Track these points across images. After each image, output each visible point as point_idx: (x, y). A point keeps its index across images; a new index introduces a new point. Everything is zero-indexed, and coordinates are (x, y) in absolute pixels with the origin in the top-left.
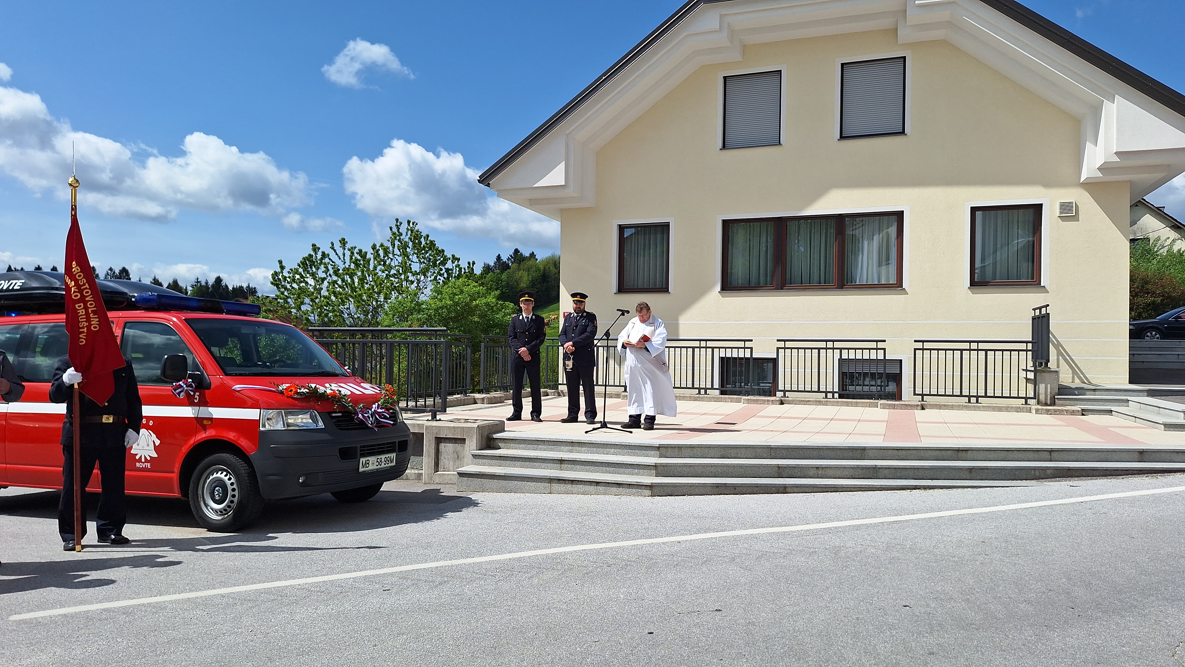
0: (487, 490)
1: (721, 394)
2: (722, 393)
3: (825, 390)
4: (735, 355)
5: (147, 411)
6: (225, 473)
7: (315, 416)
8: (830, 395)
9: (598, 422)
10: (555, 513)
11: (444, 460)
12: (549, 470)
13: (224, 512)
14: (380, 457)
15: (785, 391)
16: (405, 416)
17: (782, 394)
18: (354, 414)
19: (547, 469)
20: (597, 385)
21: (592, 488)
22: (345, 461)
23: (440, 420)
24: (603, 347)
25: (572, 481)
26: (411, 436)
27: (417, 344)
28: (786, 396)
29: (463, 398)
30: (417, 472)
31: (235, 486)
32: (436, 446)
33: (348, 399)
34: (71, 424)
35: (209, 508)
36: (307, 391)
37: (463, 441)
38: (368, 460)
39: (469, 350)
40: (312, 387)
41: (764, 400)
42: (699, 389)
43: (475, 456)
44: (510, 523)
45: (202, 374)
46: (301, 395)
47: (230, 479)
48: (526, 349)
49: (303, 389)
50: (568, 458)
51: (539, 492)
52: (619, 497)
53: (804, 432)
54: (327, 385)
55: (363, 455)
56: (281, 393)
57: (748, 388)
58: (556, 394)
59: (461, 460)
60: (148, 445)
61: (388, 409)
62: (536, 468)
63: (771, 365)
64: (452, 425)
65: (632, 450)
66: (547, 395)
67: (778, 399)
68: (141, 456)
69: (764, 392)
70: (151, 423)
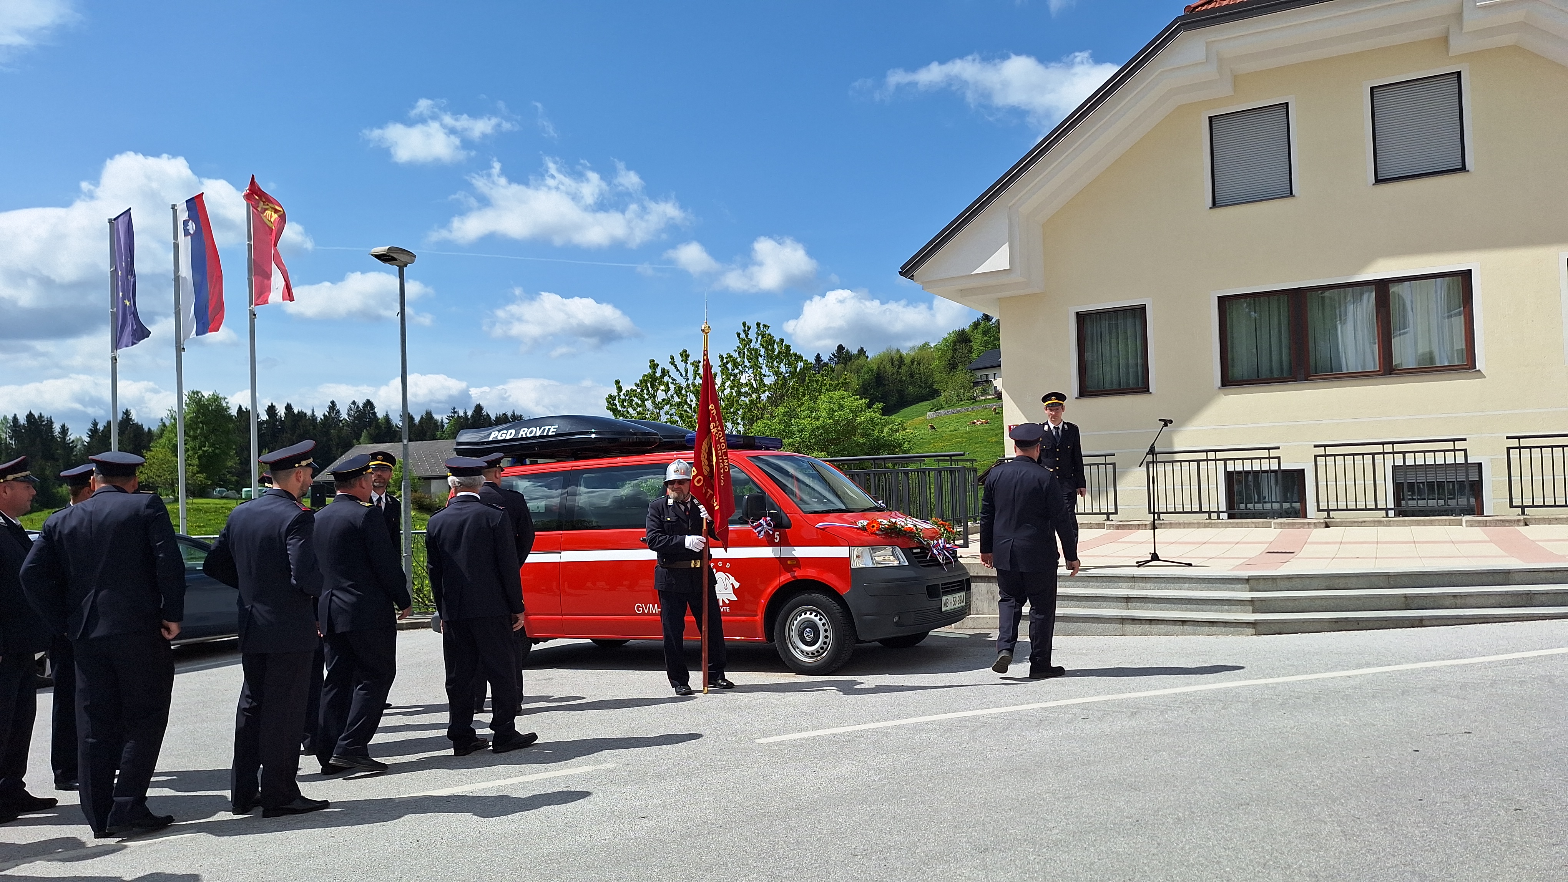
6: (814, 614)
8: (1384, 513)
13: (816, 654)
14: (955, 597)
15: (1328, 511)
28: (1331, 517)
31: (826, 627)
35: (797, 650)
41: (1303, 523)
46: (882, 531)
47: (820, 619)
56: (863, 529)
67: (1321, 521)
70: (728, 565)
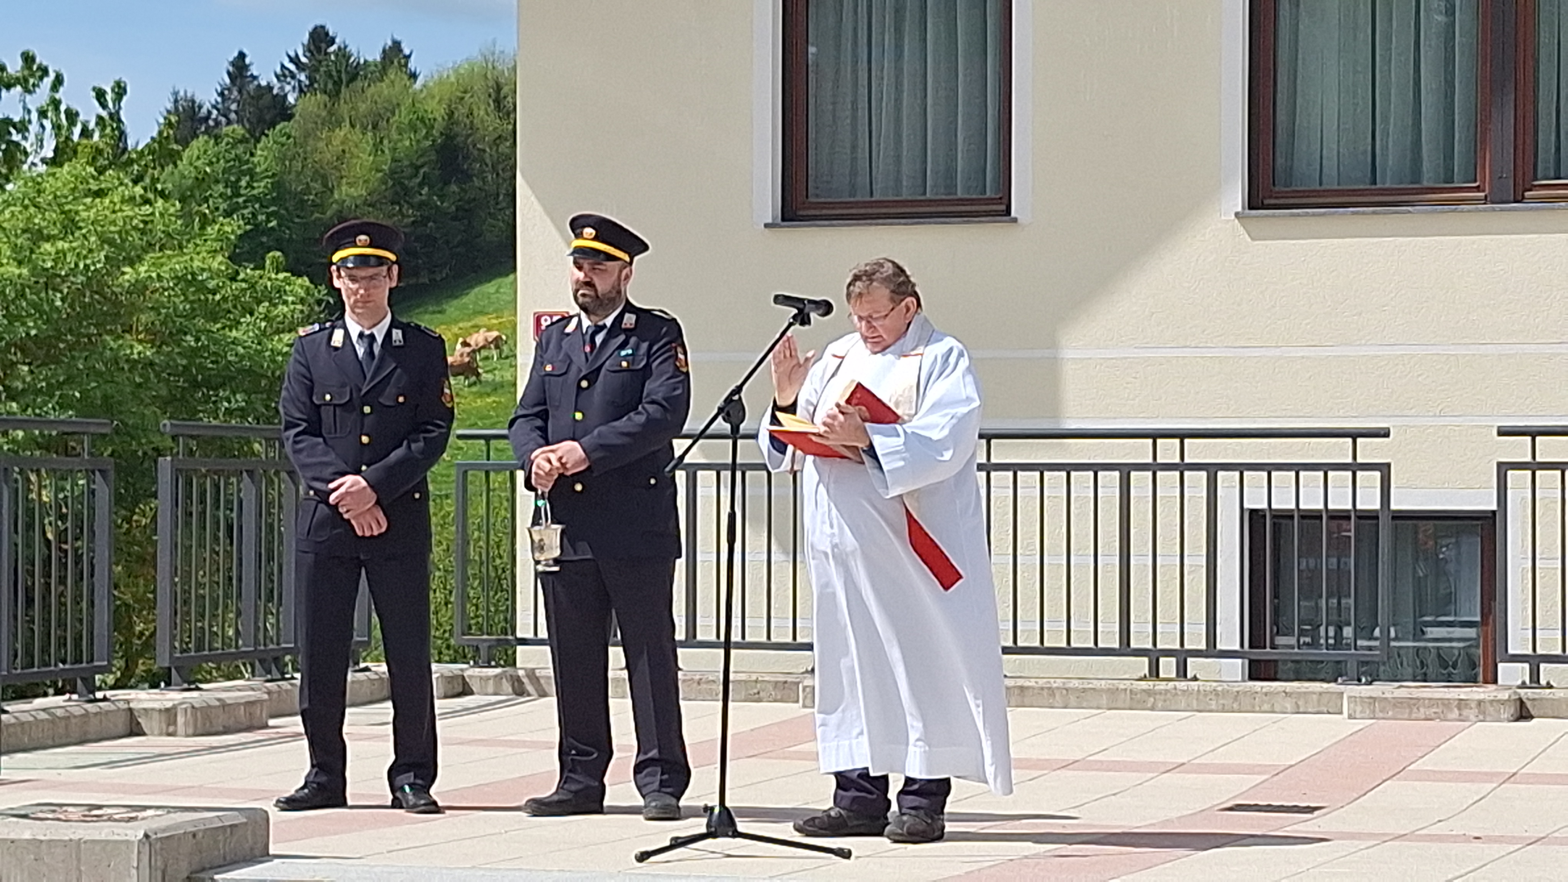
1: (1252, 678)
2: (1257, 671)
4: (1312, 502)
9: (693, 813)
15: (1533, 662)
17: (1521, 671)
20: (691, 641)
24: (718, 468)
28: (1543, 682)
39: (104, 492)
41: (1444, 702)
42: (1154, 655)
48: (364, 483)
57: (1370, 648)
58: (507, 686)
63: (1472, 547)
66: (466, 692)
67: (1505, 696)
69: (1444, 664)
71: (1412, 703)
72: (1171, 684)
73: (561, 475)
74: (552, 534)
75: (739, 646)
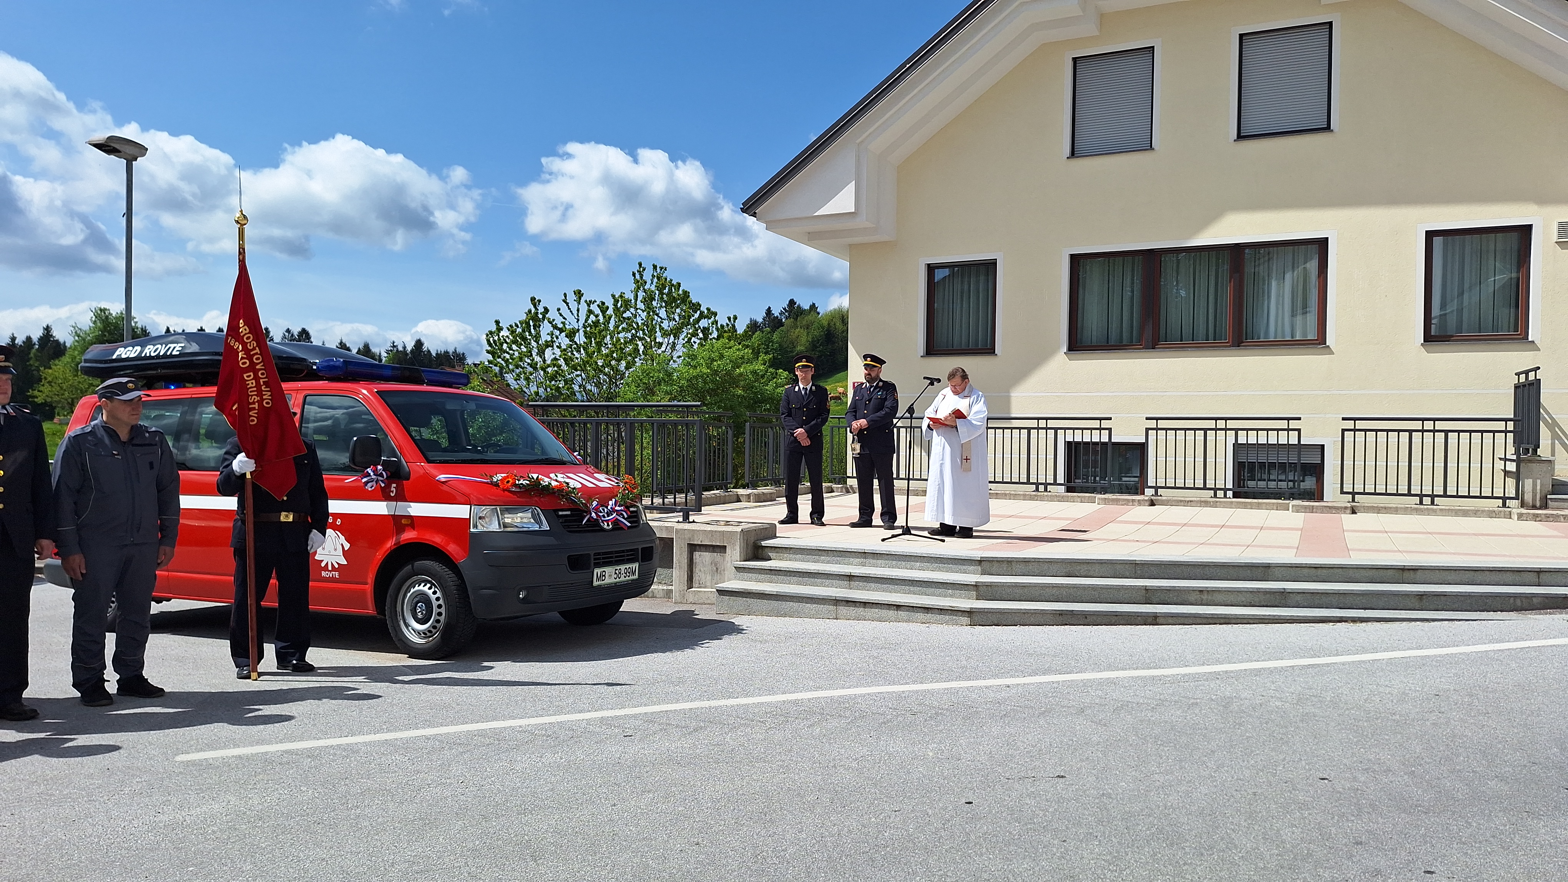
0: (754, 612)
1: (1067, 492)
2: (1069, 490)
3: (1214, 487)
4: (1087, 439)
5: (336, 506)
6: (429, 585)
7: (538, 514)
8: (1220, 494)
9: (898, 527)
10: (843, 645)
11: (700, 574)
12: (834, 589)
13: (429, 634)
14: (618, 568)
15: (1156, 488)
16: (649, 516)
17: (1152, 491)
18: (586, 512)
19: (831, 587)
20: (898, 478)
21: (891, 613)
22: (577, 572)
23: (694, 522)
24: (906, 428)
25: (865, 603)
26: (658, 542)
27: (663, 425)
28: (1159, 494)
29: (723, 494)
30: (665, 588)
31: (441, 602)
32: (689, 556)
33: (578, 494)
34: (243, 522)
35: (409, 628)
36: (528, 482)
37: (722, 549)
38: (603, 571)
39: (730, 432)
40: (533, 479)
41: (1128, 500)
42: (1037, 484)
43: (738, 569)
44: (784, 655)
45: (400, 460)
46: (518, 487)
47: (435, 593)
48: (804, 431)
49: (522, 480)
50: (859, 573)
51: (821, 617)
52: (927, 625)
53: (1183, 543)
54: (552, 475)
55: (598, 565)
56: (496, 485)
57: (1105, 484)
58: (844, 490)
59: (721, 574)
60: (335, 550)
61: (627, 507)
62: (817, 586)
63: (1137, 452)
64: (709, 528)
65: (944, 564)
66: (832, 491)
67: (1147, 498)
68: (327, 563)
69: (1128, 488)
70: (339, 522)
71: (1117, 500)
72: (1042, 493)
73: (860, 429)
74: (858, 446)
75: (912, 480)
